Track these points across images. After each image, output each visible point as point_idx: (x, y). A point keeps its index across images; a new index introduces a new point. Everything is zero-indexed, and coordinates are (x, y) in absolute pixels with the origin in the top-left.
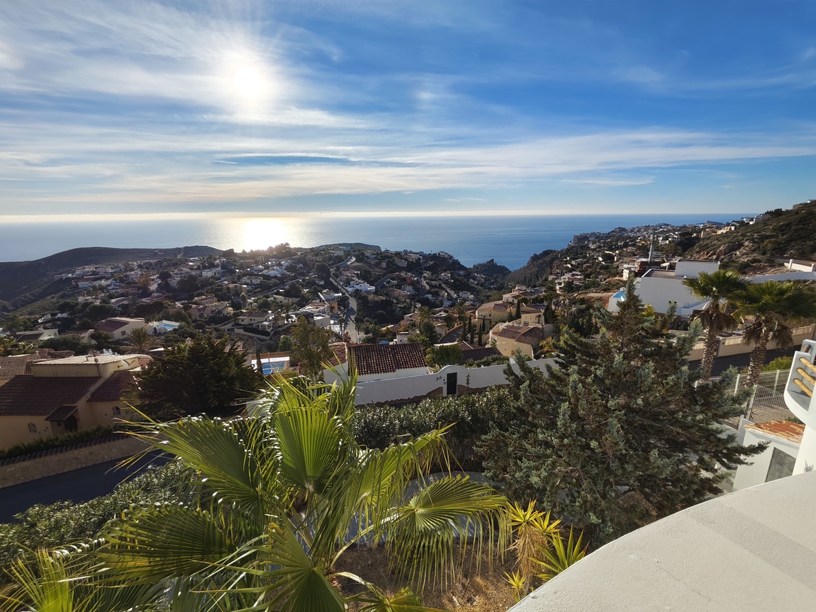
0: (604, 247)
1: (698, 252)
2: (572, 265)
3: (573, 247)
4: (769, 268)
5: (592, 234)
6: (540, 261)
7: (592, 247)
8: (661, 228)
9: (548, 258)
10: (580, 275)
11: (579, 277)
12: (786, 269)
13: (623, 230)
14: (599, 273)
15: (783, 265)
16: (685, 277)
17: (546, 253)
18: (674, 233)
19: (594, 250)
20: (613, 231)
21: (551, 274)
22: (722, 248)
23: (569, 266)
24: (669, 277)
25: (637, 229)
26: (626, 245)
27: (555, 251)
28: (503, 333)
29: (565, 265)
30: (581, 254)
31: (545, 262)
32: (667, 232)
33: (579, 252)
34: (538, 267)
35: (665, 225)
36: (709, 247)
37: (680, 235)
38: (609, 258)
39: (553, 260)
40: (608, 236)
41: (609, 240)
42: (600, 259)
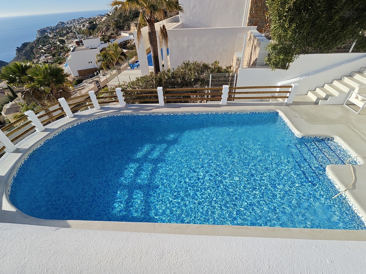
0: (57, 35)
1: (97, 32)
2: (44, 50)
3: (39, 38)
4: (117, 37)
5: (47, 28)
6: (24, 51)
7: (51, 36)
8: (81, 20)
9: (28, 48)
10: (50, 56)
11: (50, 57)
12: (122, 36)
13: (63, 23)
14: (61, 52)
15: (120, 34)
16: (89, 48)
17: (25, 45)
18: (86, 23)
19: (52, 38)
20: (58, 25)
21: (35, 58)
22: (104, 29)
23: (43, 51)
24: (83, 49)
25: (70, 22)
26: (68, 33)
27: (30, 43)
28: (8, 111)
29: (40, 51)
30: (47, 41)
31: (27, 51)
32: (84, 22)
33: (45, 41)
34: (25, 56)
35: (82, 18)
36: (100, 29)
37: (89, 23)
38: (63, 42)
39: (32, 48)
40: (57, 28)
41: (58, 31)
42: (59, 43)
